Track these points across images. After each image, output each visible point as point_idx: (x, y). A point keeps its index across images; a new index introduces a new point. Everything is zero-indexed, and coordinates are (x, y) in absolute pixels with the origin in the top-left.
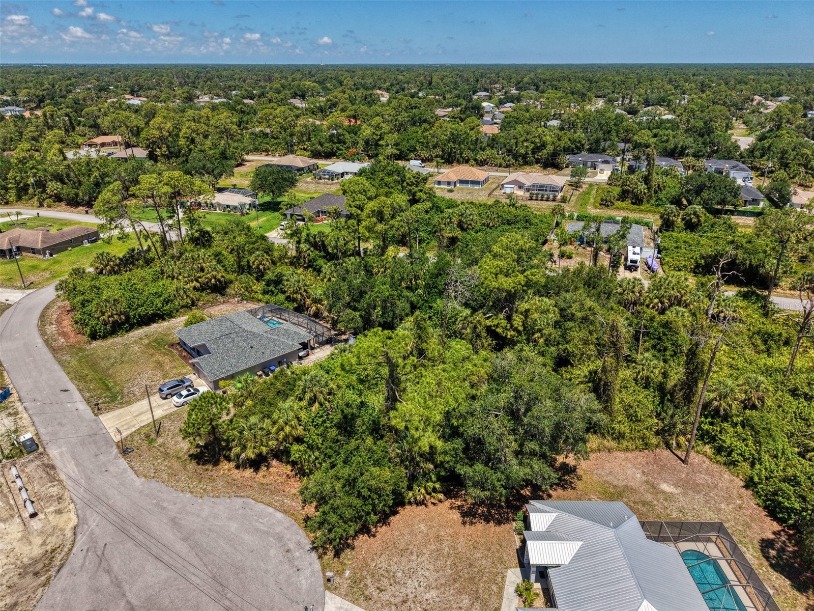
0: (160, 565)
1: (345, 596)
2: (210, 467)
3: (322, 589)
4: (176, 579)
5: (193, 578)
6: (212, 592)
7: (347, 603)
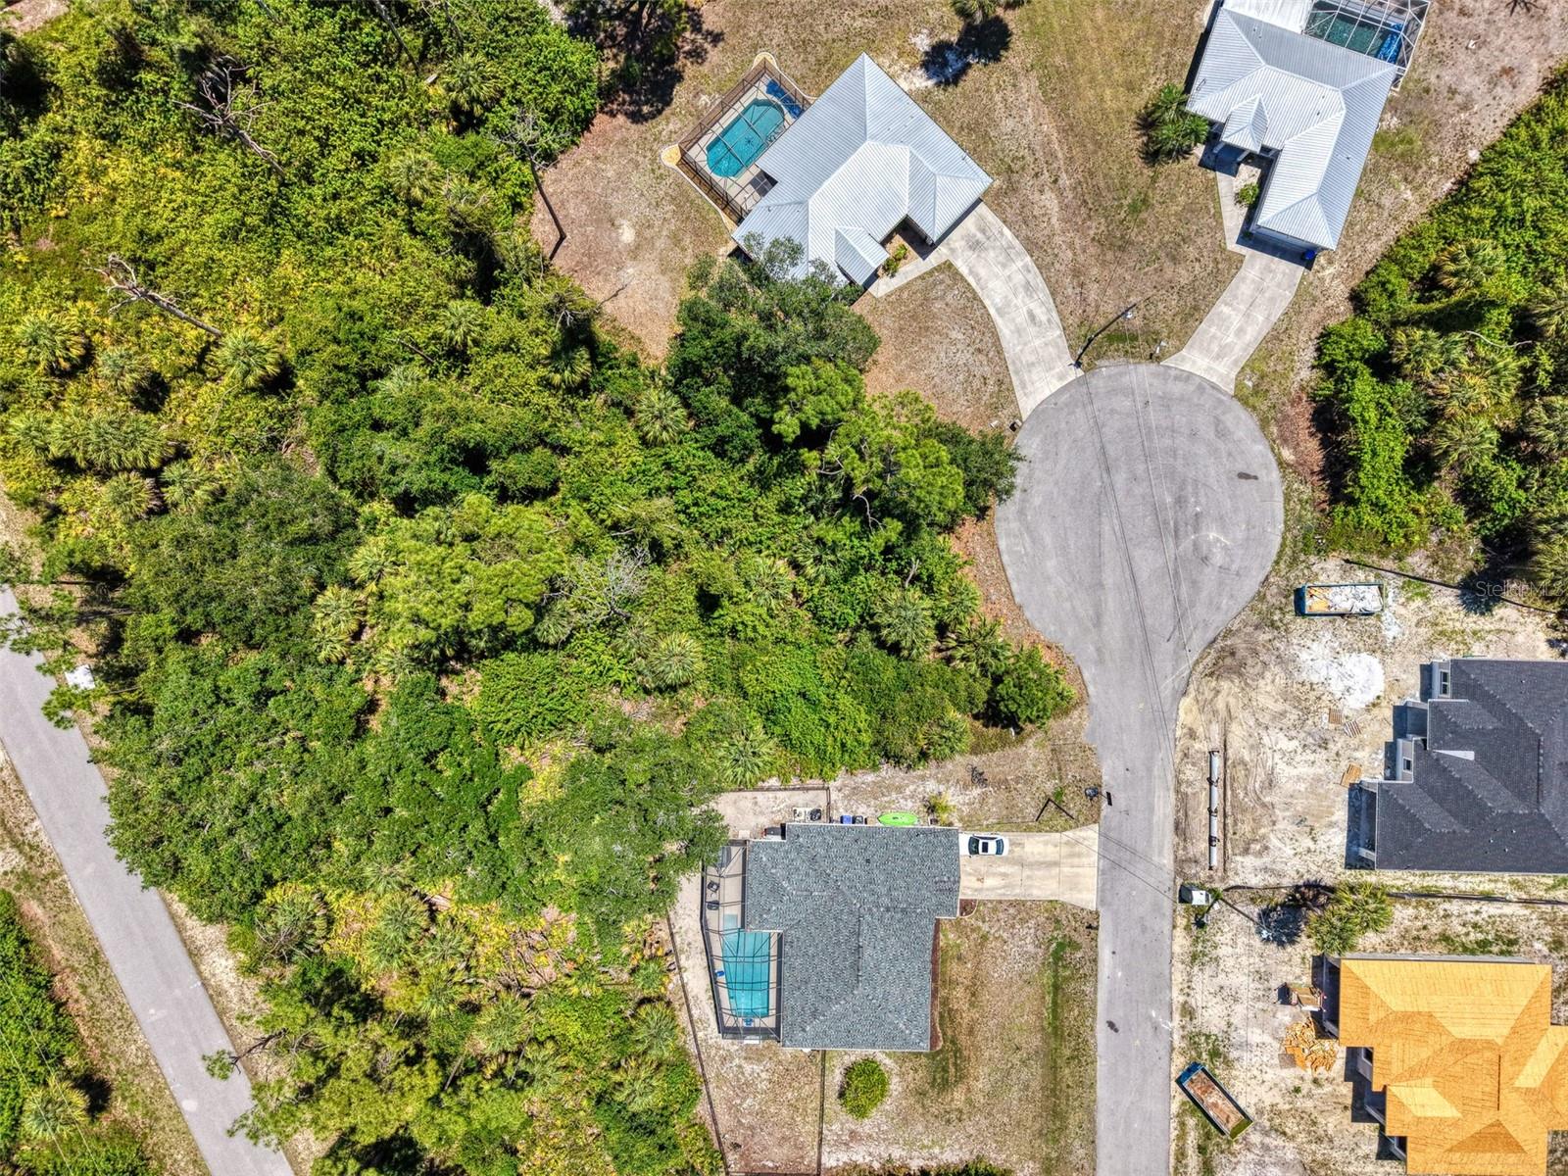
0: (1135, 569)
3: (1026, 426)
4: (1131, 540)
6: (1111, 498)
7: (1017, 394)
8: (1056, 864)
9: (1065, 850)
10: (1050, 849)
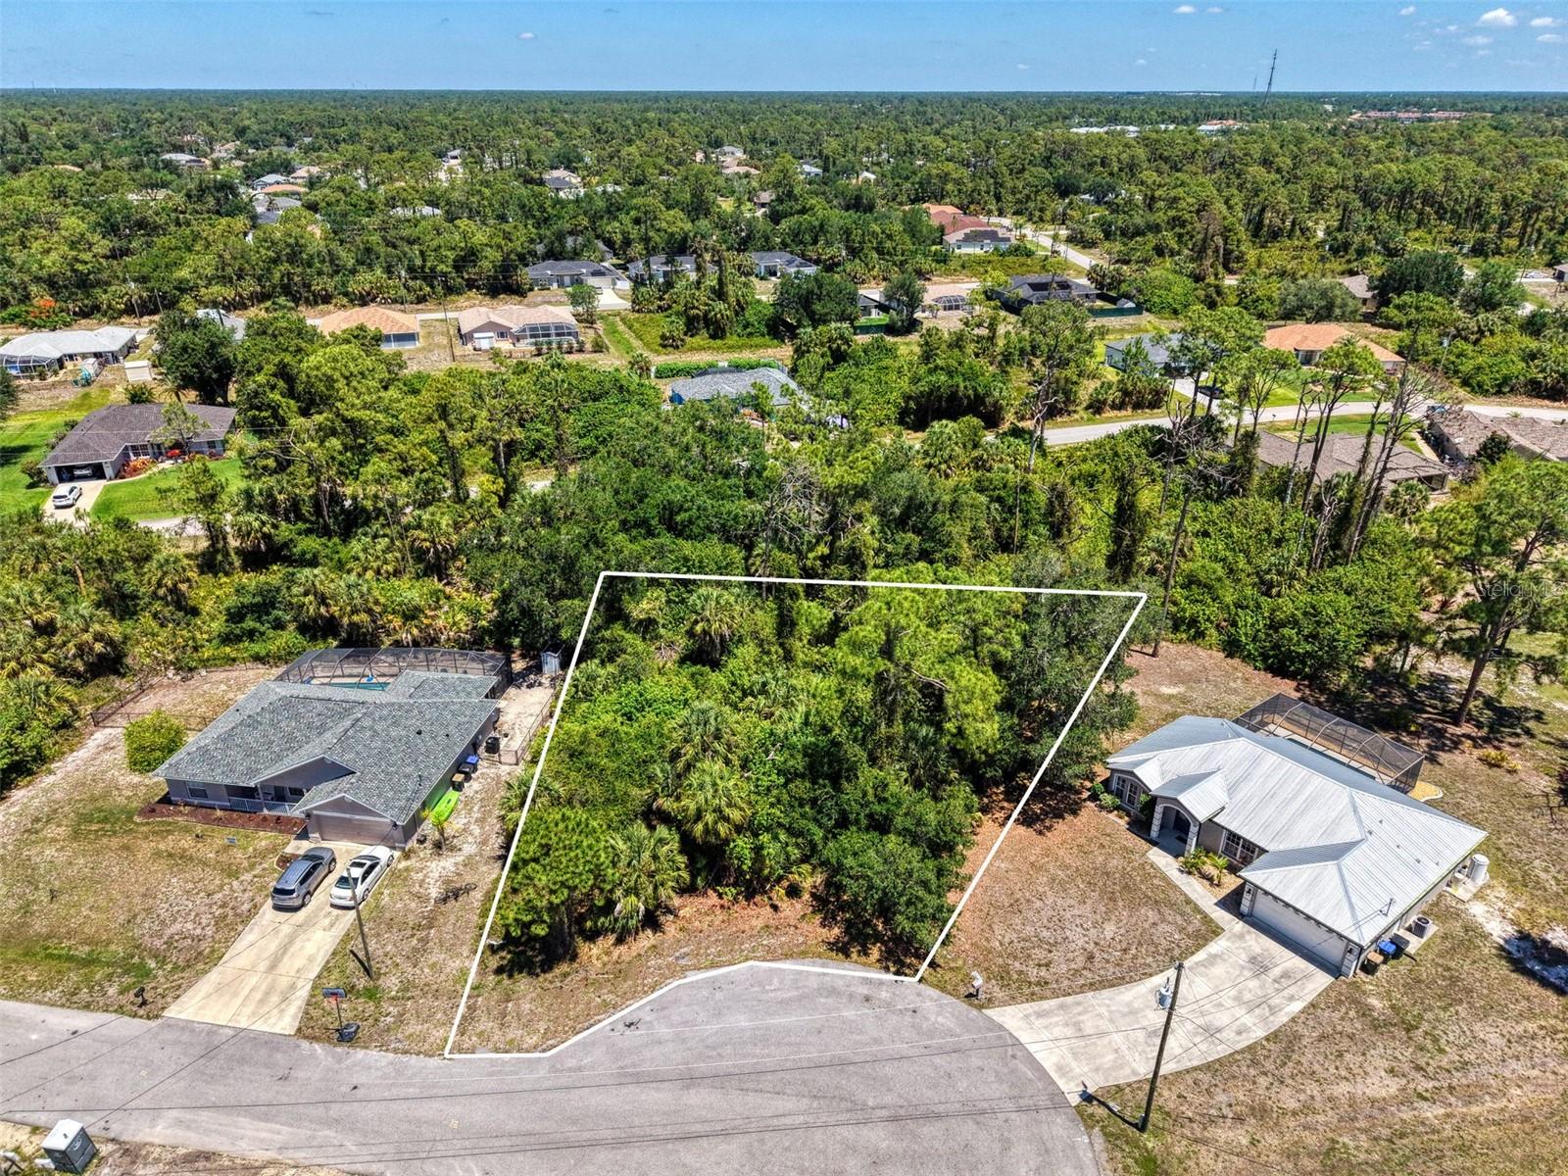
0: (704, 1142)
1: (1013, 1000)
2: (564, 967)
3: (974, 1012)
4: (762, 1141)
5: (788, 1121)
6: (842, 1117)
7: (1026, 1005)
8: (273, 967)
9: (284, 982)
10: (299, 963)
